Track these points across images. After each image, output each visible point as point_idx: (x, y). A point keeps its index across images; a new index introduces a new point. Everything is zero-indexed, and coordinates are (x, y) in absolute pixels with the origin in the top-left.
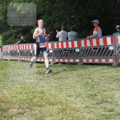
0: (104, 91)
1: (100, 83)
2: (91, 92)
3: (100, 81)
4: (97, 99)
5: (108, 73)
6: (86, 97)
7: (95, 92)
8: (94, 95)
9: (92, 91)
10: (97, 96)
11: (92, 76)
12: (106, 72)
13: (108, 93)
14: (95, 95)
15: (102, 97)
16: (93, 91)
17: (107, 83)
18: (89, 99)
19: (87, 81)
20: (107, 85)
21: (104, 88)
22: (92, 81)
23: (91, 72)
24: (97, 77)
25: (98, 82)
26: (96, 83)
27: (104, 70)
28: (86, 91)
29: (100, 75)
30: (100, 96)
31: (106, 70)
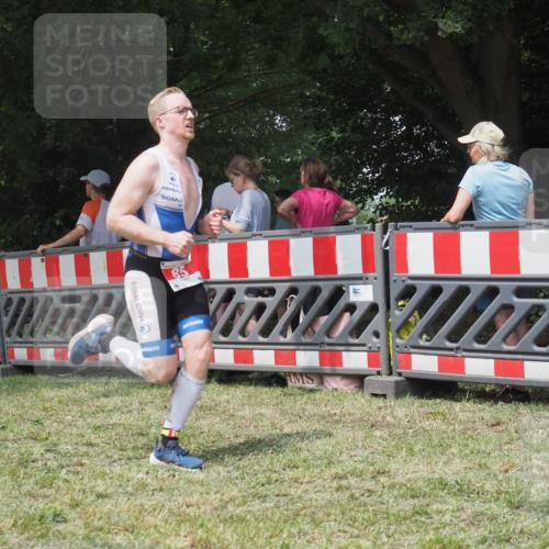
0: (100, 496)
1: (83, 461)
2: (41, 505)
3: (84, 449)
4: (64, 538)
5: (125, 410)
6: (14, 525)
7: (56, 505)
8: (51, 518)
9: (46, 496)
10: (65, 521)
11: (51, 426)
12: (116, 409)
13: (116, 505)
14: (56, 515)
15: (87, 525)
16: (48, 497)
17: (116, 457)
18: (28, 539)
19: (23, 450)
20: (117, 469)
21: (99, 482)
22: (48, 451)
23: (45, 409)
24: (75, 430)
25: (76, 455)
26: (64, 461)
27: (106, 396)
28: (16, 497)
29: (89, 420)
30: (78, 522)
31: (116, 400)
